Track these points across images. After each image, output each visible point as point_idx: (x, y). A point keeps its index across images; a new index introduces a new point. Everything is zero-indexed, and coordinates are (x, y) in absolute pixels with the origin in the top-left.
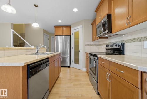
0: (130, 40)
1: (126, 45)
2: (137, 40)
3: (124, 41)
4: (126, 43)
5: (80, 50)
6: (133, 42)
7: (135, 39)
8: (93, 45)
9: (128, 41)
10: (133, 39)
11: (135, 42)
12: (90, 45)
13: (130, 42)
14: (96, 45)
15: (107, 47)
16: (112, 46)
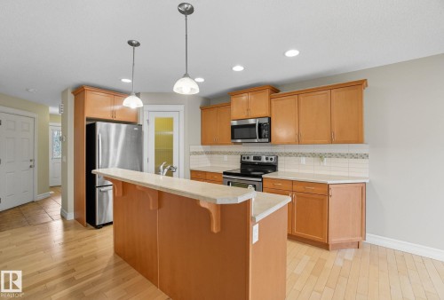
0: (285, 153)
1: (279, 158)
2: (294, 155)
3: (278, 154)
4: (280, 156)
6: (289, 156)
7: (291, 153)
8: (202, 153)
9: (283, 154)
10: (289, 153)
11: (291, 156)
12: (198, 153)
13: (285, 156)
14: (207, 153)
15: (246, 160)
16: (259, 158)
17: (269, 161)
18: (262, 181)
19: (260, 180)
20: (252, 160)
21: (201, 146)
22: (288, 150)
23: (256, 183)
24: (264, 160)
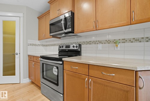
0: (87, 42)
1: (82, 46)
2: (93, 43)
3: (80, 42)
4: (83, 44)
5: (17, 51)
6: (90, 44)
7: (91, 42)
9: (85, 43)
10: (90, 42)
11: (91, 44)
12: (35, 45)
13: (87, 44)
15: (62, 48)
16: (68, 47)
17: (75, 48)
18: (63, 64)
19: (61, 63)
20: (64, 48)
21: (38, 41)
22: (88, 40)
23: (58, 65)
24: (71, 48)
